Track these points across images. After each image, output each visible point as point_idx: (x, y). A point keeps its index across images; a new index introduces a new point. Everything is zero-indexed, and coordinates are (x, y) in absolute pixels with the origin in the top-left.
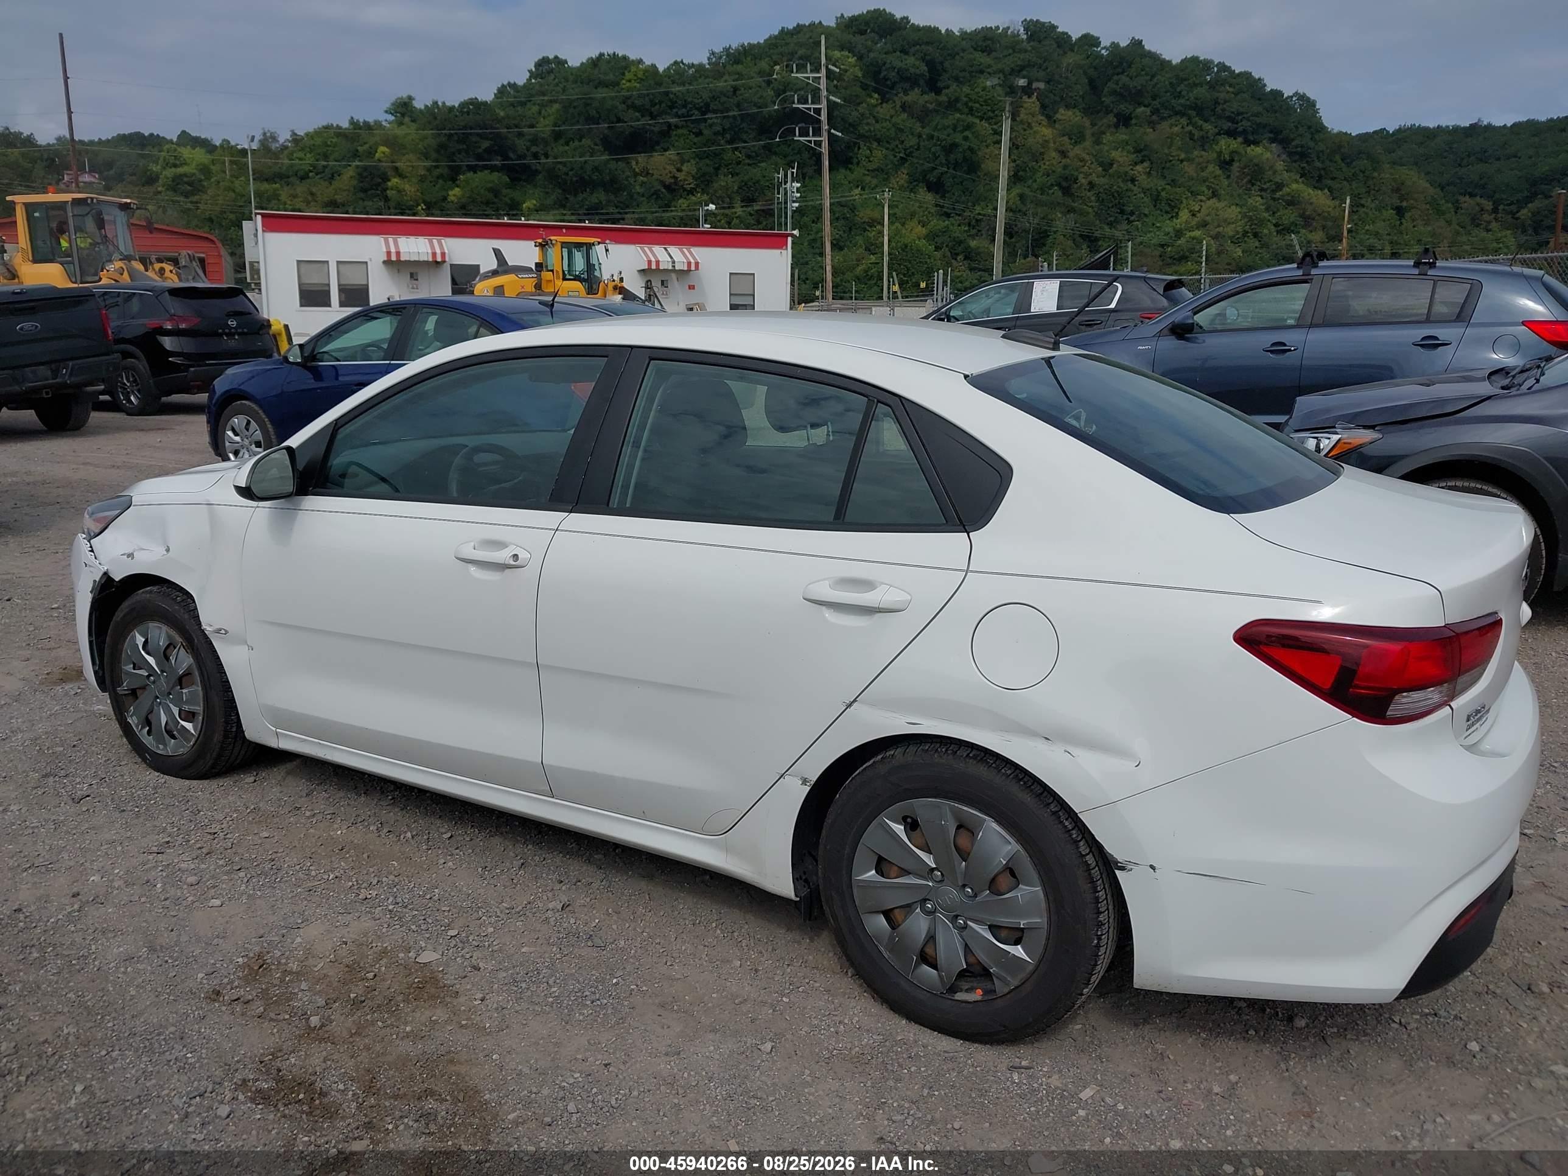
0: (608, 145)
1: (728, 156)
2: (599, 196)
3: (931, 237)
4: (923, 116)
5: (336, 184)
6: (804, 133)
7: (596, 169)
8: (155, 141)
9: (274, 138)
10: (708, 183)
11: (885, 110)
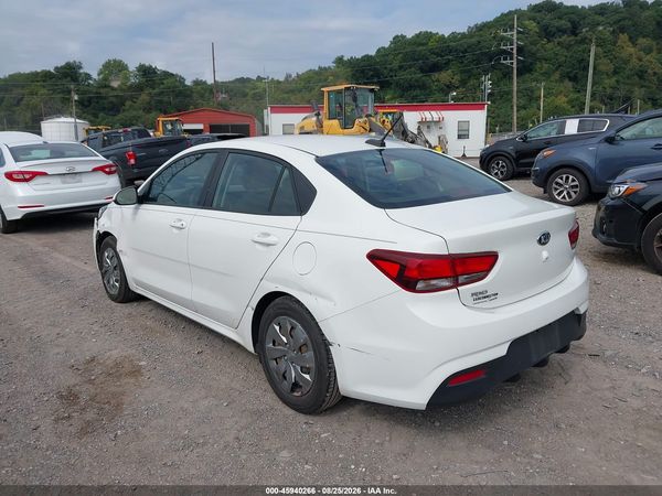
0: (422, 70)
1: (475, 71)
2: (418, 92)
3: (569, 102)
4: (568, 47)
5: (313, 93)
6: (505, 59)
7: (416, 81)
8: (248, 80)
9: (290, 76)
10: (466, 83)
11: (549, 46)
